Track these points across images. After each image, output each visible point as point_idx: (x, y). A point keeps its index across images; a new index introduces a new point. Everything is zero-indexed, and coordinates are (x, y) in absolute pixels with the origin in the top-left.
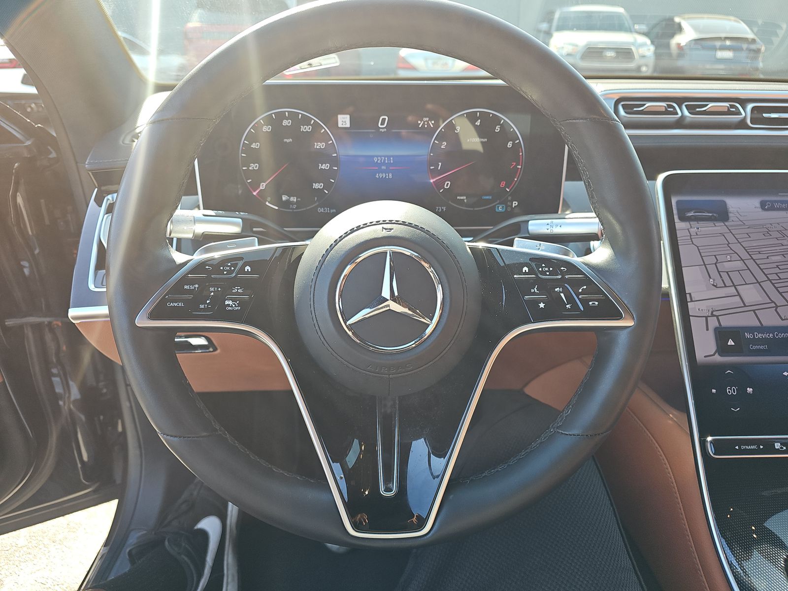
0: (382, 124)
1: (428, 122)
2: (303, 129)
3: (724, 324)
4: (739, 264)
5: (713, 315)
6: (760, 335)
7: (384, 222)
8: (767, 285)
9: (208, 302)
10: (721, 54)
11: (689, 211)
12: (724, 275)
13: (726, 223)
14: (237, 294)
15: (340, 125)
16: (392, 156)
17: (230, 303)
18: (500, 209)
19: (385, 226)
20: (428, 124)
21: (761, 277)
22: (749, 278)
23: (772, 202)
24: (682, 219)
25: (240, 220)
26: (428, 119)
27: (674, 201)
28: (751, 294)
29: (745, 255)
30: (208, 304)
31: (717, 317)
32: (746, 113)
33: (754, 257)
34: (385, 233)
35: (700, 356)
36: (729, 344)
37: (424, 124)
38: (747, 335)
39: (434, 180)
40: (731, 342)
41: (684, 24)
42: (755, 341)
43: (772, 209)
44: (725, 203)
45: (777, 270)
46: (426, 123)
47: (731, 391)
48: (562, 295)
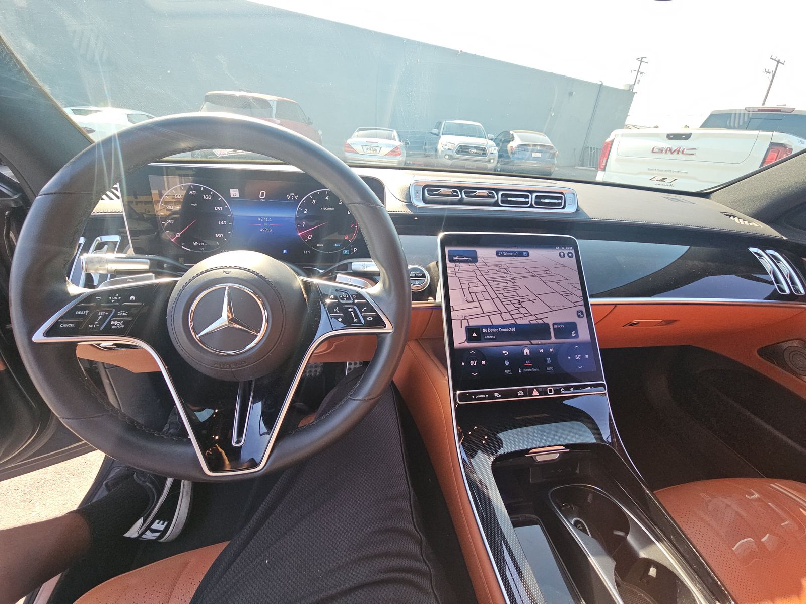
0: (262, 196)
1: (293, 196)
2: (205, 197)
3: (471, 324)
4: (482, 288)
5: (465, 319)
6: (491, 330)
7: (226, 267)
8: (497, 301)
9: (96, 322)
10: (534, 155)
11: (455, 256)
12: (473, 295)
13: (476, 264)
14: (122, 316)
15: (232, 196)
16: (271, 217)
17: (116, 322)
18: (346, 252)
19: (226, 270)
20: (294, 198)
21: (494, 296)
22: (487, 297)
23: (503, 251)
24: (451, 261)
25: (148, 261)
26: (293, 194)
27: (447, 249)
28: (488, 306)
29: (485, 283)
30: (97, 324)
31: (468, 320)
32: (498, 197)
33: (490, 284)
34: (225, 275)
35: (457, 344)
36: (473, 335)
37: (291, 197)
38: (484, 330)
39: (301, 233)
40: (474, 335)
41: (515, 135)
42: (488, 334)
43: (502, 255)
44: (475, 251)
45: (503, 292)
47: (473, 363)
48: (352, 313)
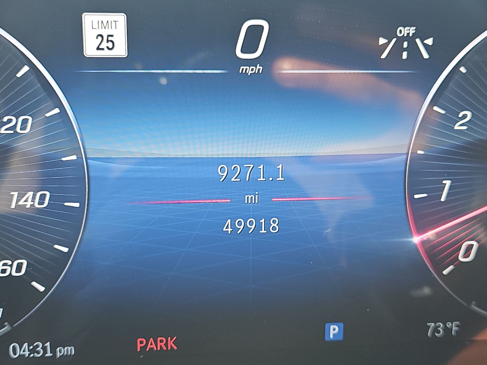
0: (249, 47)
1: (411, 39)
15: (90, 51)
20: (413, 48)
26: (412, 30)
37: (397, 49)
46: (405, 45)
